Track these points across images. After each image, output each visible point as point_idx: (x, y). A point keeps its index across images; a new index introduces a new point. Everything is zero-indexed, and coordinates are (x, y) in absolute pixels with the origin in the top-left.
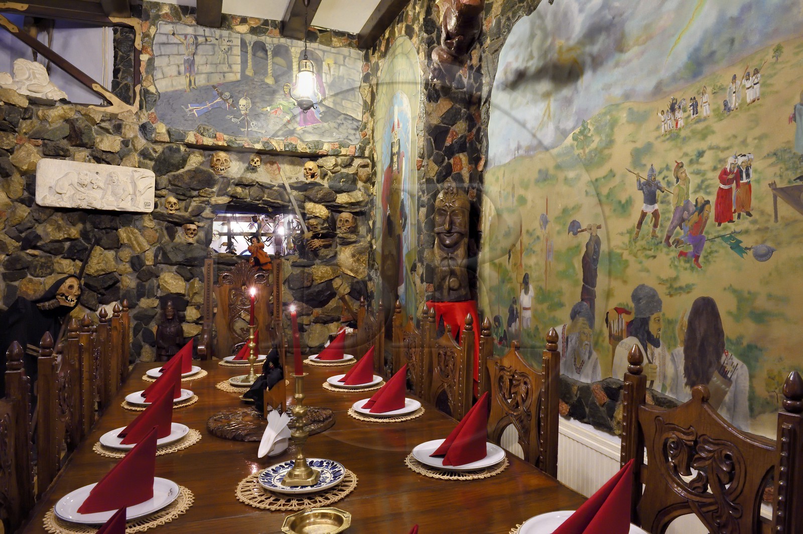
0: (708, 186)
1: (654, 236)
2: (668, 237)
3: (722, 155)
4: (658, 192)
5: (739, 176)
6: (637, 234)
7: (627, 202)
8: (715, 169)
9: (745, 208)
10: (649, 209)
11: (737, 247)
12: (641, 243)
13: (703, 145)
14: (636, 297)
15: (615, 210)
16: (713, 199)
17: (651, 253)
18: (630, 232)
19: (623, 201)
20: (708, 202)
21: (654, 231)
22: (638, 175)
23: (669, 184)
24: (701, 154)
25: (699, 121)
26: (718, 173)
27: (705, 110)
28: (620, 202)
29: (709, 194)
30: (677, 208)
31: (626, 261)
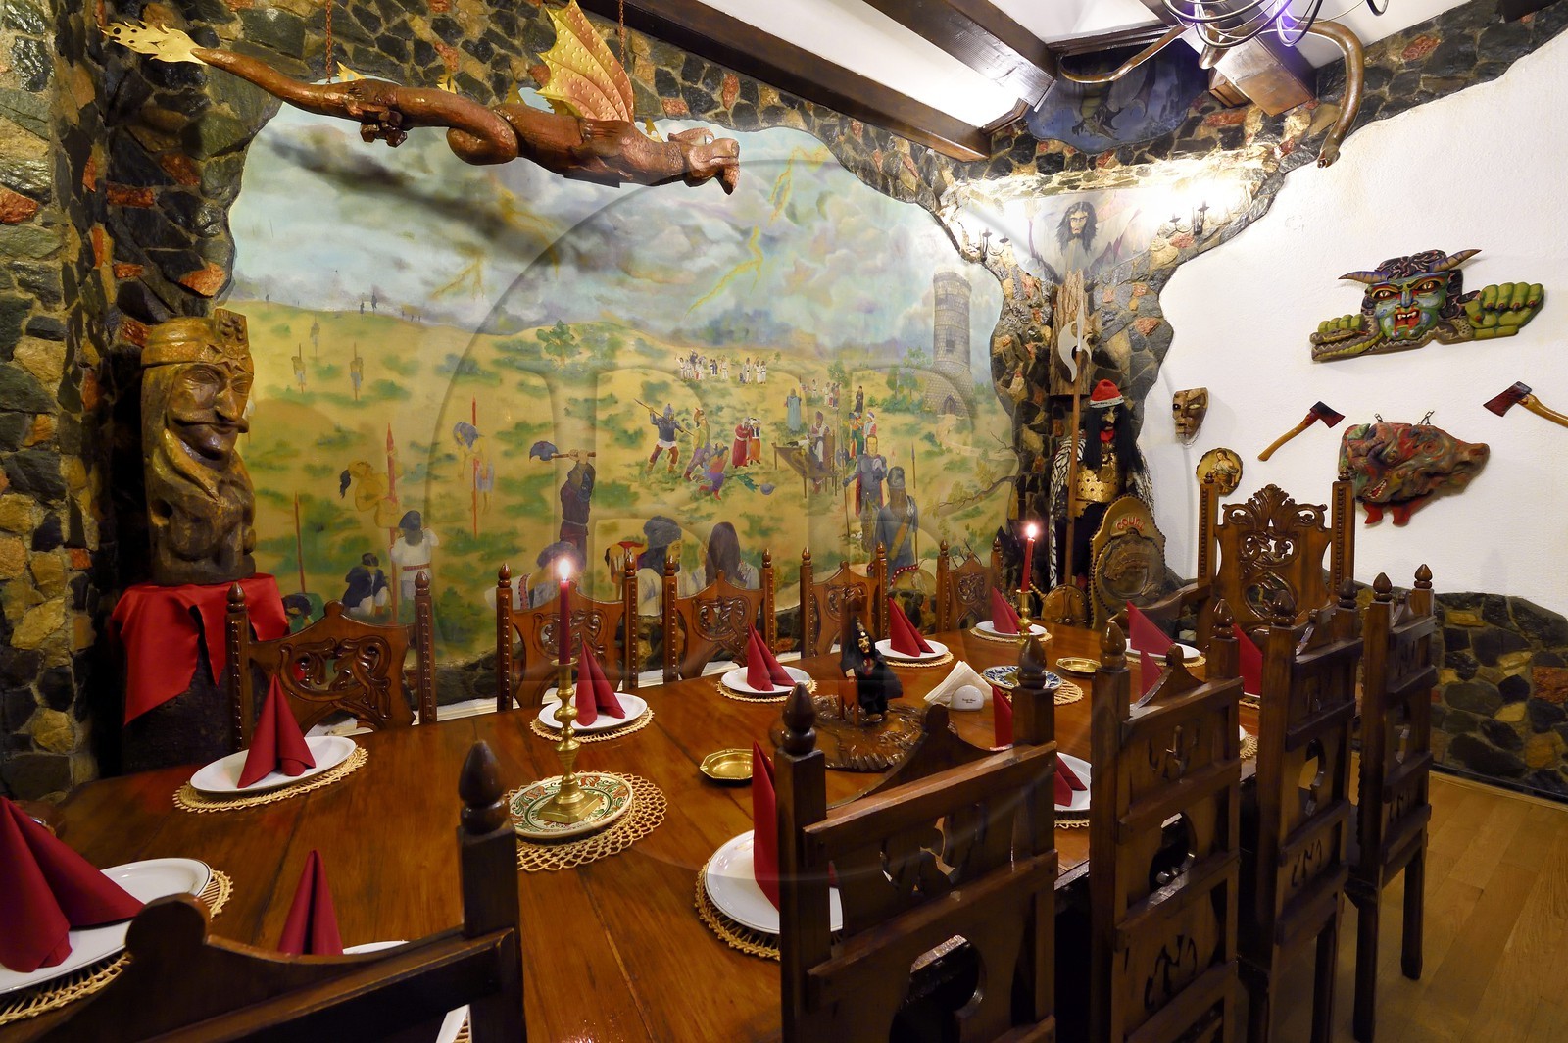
0: (726, 436)
1: (672, 471)
2: (688, 473)
3: (738, 415)
4: (676, 431)
5: (750, 433)
6: (651, 467)
7: (636, 433)
8: (732, 423)
9: (755, 455)
10: (666, 446)
11: (749, 484)
12: (653, 477)
13: (722, 402)
14: (648, 529)
15: (618, 439)
16: (731, 447)
17: (669, 486)
18: (640, 464)
19: (631, 432)
20: (727, 448)
21: (672, 467)
22: (651, 410)
23: (688, 426)
24: (720, 409)
25: (718, 381)
26: (735, 427)
27: (724, 375)
28: (626, 432)
29: (728, 442)
30: (698, 448)
31: (636, 493)
